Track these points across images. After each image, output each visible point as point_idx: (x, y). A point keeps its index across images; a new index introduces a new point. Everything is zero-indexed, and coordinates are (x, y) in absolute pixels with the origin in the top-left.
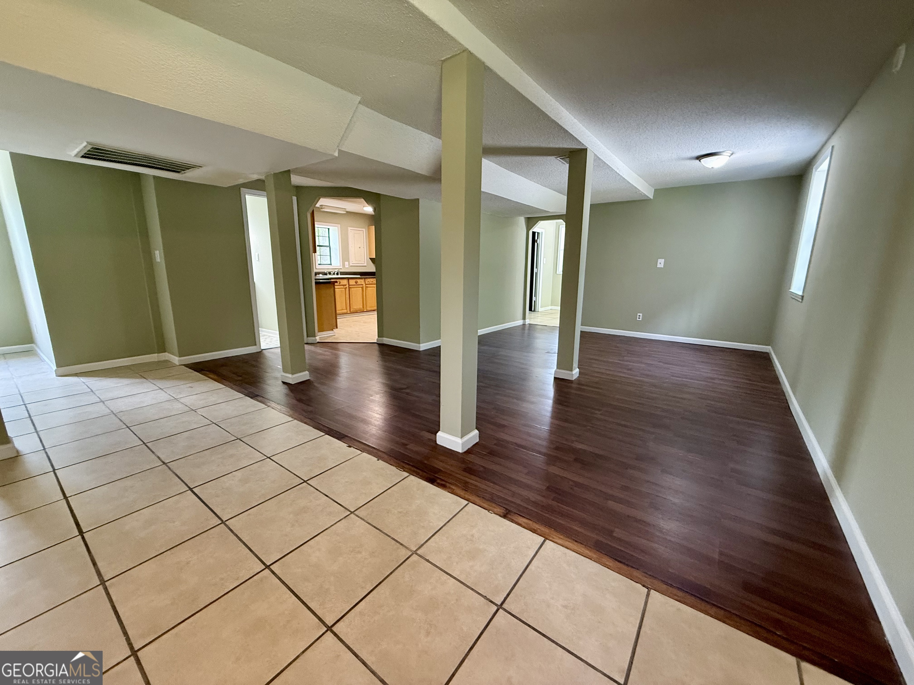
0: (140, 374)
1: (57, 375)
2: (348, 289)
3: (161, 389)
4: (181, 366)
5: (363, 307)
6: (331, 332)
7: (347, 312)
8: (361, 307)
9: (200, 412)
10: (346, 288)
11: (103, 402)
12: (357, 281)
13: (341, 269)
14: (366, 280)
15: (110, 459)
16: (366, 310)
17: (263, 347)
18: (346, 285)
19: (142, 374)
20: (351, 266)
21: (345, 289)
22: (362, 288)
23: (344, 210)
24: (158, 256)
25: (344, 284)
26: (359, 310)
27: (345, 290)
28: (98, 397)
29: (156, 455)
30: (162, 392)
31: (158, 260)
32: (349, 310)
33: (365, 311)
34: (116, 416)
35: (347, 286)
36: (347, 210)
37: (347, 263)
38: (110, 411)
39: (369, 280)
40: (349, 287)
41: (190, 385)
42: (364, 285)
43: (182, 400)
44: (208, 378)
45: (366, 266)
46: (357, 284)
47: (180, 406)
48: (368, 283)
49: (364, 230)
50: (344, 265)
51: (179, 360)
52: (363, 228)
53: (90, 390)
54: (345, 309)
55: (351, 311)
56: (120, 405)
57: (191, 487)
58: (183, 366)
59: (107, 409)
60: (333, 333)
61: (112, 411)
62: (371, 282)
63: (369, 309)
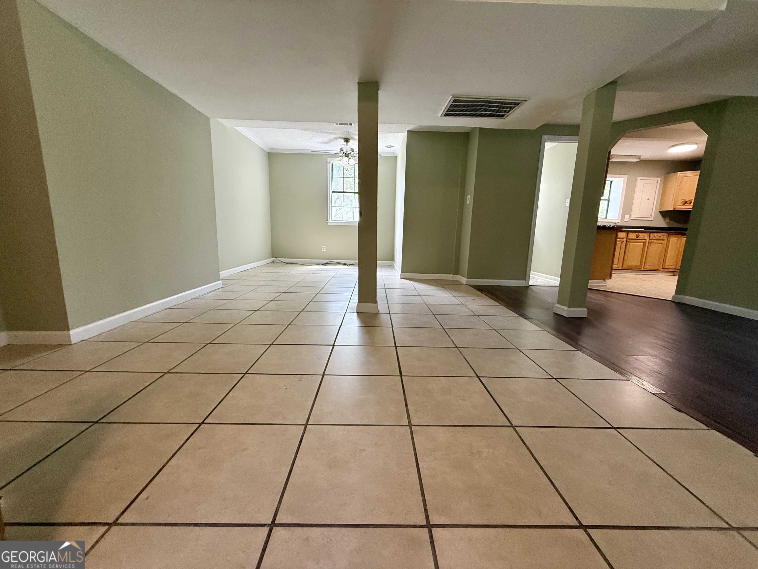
0: (442, 285)
1: (401, 278)
2: (625, 243)
3: (454, 296)
4: (467, 285)
5: (641, 265)
6: (603, 282)
7: (619, 268)
8: (639, 264)
9: (482, 318)
10: (623, 241)
11: (421, 296)
12: (639, 235)
13: (618, 222)
14: (651, 235)
15: (422, 331)
16: (644, 269)
17: (531, 283)
18: (623, 239)
19: (444, 285)
20: (631, 220)
21: (621, 242)
22: (644, 244)
23: (638, 157)
24: (469, 200)
25: (621, 237)
26: (635, 268)
27: (621, 244)
28: (418, 293)
29: (451, 339)
30: (455, 298)
31: (468, 202)
32: (621, 265)
33: (642, 269)
34: (427, 305)
35: (625, 239)
36: (642, 158)
37: (627, 217)
38: (423, 302)
39: (656, 234)
40: (627, 241)
41: (473, 298)
42: (648, 240)
43: (468, 307)
44: (486, 296)
45: (652, 220)
46: (638, 238)
47: (467, 310)
48: (654, 238)
49: (659, 179)
50: (623, 218)
51: (466, 281)
52: (658, 177)
53: (414, 288)
54: (617, 264)
55: (624, 267)
56: (430, 300)
57: (479, 376)
58: (469, 286)
59: (422, 300)
60: (605, 283)
61: (425, 303)
62: (657, 237)
63: (647, 267)
